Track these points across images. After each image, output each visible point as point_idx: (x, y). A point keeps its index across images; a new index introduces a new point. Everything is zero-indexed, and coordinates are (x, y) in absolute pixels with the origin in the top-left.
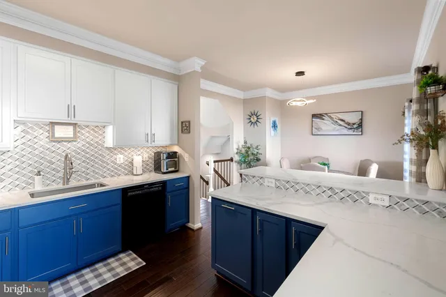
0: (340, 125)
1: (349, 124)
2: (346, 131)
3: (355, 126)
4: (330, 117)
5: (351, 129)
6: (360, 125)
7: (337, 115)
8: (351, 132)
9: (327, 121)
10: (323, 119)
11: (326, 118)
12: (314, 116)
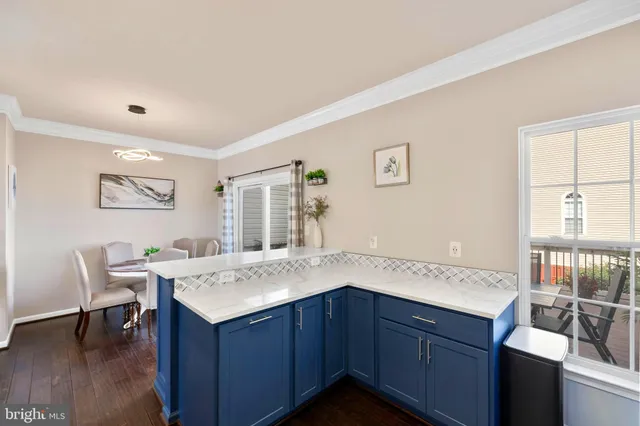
0: (148, 195)
1: (159, 195)
2: (154, 204)
3: (166, 198)
4: (133, 182)
5: (161, 201)
6: (172, 198)
7: (144, 180)
8: (161, 206)
9: (128, 188)
10: (121, 184)
11: (126, 182)
12: (103, 176)
